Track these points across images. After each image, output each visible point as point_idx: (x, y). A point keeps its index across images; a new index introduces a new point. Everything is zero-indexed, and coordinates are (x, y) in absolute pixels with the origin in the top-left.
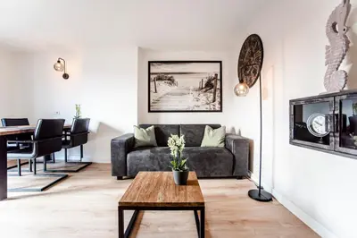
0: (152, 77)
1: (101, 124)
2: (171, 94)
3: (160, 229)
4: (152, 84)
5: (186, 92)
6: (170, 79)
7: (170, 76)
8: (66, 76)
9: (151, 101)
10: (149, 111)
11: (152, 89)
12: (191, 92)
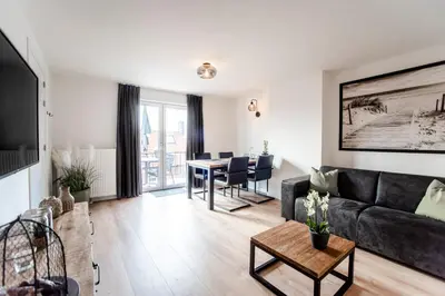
0: (346, 104)
1: (284, 162)
2: (376, 125)
3: (290, 282)
4: (345, 113)
5: (404, 120)
6: (373, 104)
7: (373, 98)
8: (258, 114)
9: (344, 135)
10: (341, 149)
11: (346, 120)
12: (414, 119)
